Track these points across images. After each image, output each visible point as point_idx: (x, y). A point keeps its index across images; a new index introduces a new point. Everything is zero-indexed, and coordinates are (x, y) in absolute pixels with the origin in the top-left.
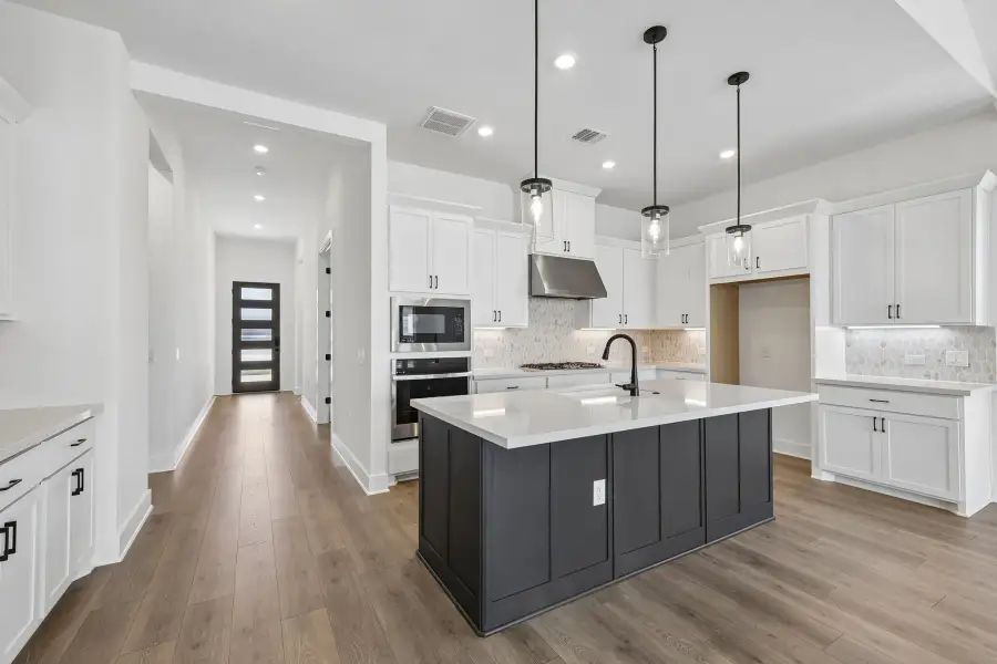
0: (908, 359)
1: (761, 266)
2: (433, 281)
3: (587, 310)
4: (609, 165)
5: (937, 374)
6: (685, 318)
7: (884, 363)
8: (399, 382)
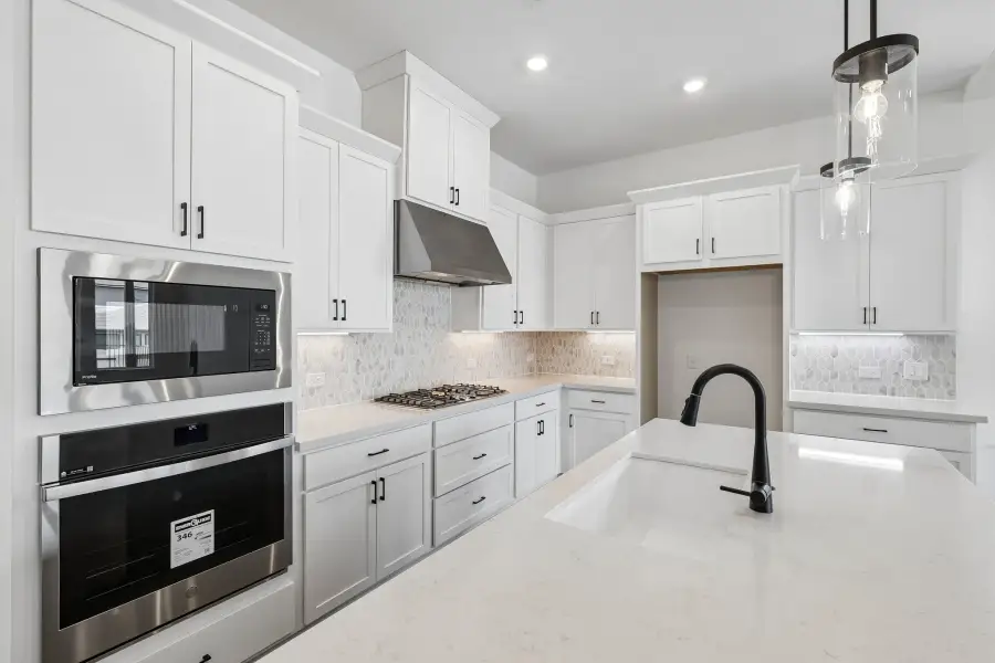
0: (864, 371)
1: (716, 248)
2: (191, 218)
3: (477, 302)
4: (537, 64)
5: (893, 389)
6: (595, 319)
7: (835, 376)
8: (64, 502)
